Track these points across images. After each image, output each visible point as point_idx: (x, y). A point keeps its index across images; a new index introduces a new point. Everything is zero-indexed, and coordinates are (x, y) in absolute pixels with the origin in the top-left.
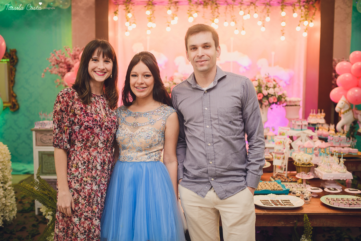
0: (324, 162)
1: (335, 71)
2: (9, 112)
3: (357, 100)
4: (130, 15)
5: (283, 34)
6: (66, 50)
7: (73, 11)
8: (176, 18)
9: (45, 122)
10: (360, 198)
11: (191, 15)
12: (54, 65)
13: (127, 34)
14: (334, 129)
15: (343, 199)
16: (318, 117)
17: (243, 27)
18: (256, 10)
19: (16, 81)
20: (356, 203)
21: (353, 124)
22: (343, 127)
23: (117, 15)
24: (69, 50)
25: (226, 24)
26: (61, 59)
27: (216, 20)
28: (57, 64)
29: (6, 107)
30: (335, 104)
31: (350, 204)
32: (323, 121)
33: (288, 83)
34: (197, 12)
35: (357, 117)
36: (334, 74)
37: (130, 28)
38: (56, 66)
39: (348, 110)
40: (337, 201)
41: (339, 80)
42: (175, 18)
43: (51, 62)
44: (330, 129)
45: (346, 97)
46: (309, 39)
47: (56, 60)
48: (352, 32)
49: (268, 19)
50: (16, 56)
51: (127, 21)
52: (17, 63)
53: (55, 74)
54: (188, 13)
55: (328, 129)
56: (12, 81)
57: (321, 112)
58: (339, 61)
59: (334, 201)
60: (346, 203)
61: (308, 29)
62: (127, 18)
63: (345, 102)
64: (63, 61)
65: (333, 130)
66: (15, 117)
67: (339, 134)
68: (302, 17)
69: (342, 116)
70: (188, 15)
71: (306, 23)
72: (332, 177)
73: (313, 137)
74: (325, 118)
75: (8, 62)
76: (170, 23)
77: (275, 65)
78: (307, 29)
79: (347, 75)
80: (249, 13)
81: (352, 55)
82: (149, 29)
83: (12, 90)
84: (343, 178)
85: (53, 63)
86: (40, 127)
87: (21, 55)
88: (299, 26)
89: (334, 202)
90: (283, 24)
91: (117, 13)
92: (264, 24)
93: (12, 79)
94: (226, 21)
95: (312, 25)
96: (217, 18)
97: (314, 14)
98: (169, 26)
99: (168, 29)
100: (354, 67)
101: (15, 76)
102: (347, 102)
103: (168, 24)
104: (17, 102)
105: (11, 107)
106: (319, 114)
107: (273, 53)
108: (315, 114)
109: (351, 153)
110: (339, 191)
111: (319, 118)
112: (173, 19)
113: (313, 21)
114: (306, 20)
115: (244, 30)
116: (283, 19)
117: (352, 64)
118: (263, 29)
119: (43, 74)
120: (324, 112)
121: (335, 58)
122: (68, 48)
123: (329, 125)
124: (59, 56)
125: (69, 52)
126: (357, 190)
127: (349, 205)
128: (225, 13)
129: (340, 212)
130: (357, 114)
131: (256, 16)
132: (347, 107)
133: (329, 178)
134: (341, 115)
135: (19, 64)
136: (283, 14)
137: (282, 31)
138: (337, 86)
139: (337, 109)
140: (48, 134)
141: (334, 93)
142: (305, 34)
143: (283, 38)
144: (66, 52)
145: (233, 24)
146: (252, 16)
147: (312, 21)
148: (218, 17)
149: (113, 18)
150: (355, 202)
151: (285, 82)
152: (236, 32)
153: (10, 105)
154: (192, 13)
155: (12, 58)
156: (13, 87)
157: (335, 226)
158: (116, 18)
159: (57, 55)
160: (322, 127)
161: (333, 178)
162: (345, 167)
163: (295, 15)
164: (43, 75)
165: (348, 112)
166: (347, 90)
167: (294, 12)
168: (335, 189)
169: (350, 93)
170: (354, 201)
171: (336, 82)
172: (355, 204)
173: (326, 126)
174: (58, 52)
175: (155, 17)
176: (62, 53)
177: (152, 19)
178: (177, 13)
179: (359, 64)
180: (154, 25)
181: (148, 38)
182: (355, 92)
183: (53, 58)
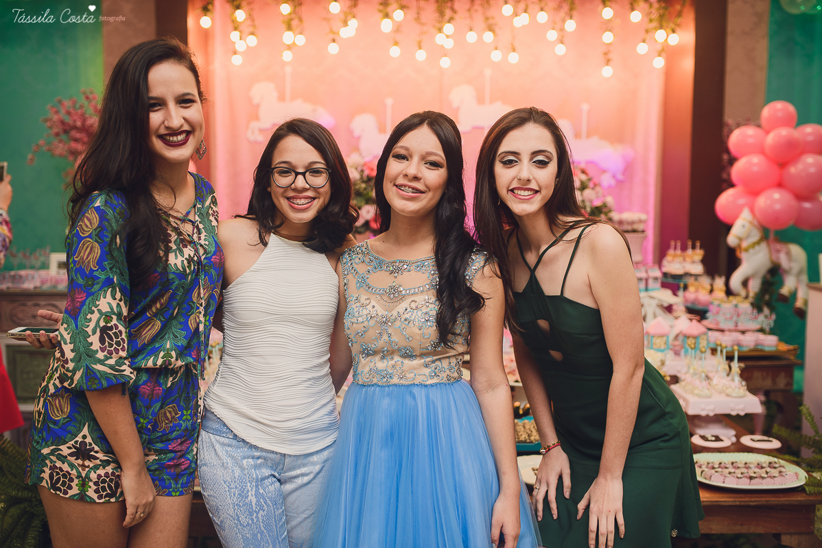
0: (691, 371)
1: (727, 151)
3: (777, 219)
4: (240, 15)
5: (608, 61)
6: (87, 98)
8: (353, 23)
9: (23, 273)
10: (776, 460)
11: (387, 16)
12: (57, 135)
13: (237, 60)
14: (724, 288)
15: (734, 465)
16: (687, 259)
17: (512, 44)
18: (543, 4)
20: (767, 473)
21: (769, 277)
22: (745, 283)
23: (209, 13)
24: (95, 98)
25: (471, 37)
26: (75, 121)
27: (449, 28)
28: (66, 132)
30: (728, 228)
31: (751, 478)
32: (698, 268)
33: (620, 177)
34: (403, 7)
35: (778, 258)
36: (725, 157)
37: (241, 46)
38: (64, 137)
39: (758, 243)
40: (720, 470)
41: (736, 170)
42: (349, 23)
43: (50, 128)
44: (715, 286)
45: (752, 211)
46: (669, 73)
47: (63, 122)
48: (771, 57)
49: (571, 25)
51: (236, 29)
53: (61, 155)
54: (380, 11)
55: (709, 287)
57: (694, 247)
58: (738, 125)
59: (713, 468)
60: (742, 473)
61: (666, 51)
62: (234, 21)
63: (751, 223)
64: (79, 124)
65: (721, 290)
67: (733, 300)
68: (651, 21)
69: (743, 256)
70: (380, 15)
71: (660, 35)
72: (712, 407)
73: (674, 307)
74: (704, 261)
76: (338, 34)
77: (588, 136)
78: (663, 50)
79: (756, 160)
80: (525, 12)
81: (766, 112)
82: (289, 47)
84: (738, 410)
85: (55, 130)
86: (10, 285)
88: (644, 41)
89: (713, 471)
90: (608, 37)
91: (208, 10)
92: (562, 37)
94: (471, 30)
95: (674, 39)
96: (449, 22)
97: (679, 14)
98: (334, 41)
99: (333, 49)
100: (771, 139)
102: (755, 222)
103: (331, 36)
106: (690, 251)
107: (585, 107)
108: (679, 252)
109: (763, 345)
110: (726, 443)
111: (688, 262)
112: (345, 23)
113: (678, 30)
114: (661, 27)
115: (514, 50)
116: (607, 26)
117: (768, 132)
118: (561, 50)
119: (30, 156)
120: (701, 248)
121: (729, 119)
122: (91, 93)
123: (713, 278)
124: (69, 113)
125: (94, 103)
126: (771, 439)
127: (748, 480)
128: (469, 10)
129: (727, 498)
130: (778, 251)
131: (542, 17)
132: (756, 236)
133: (703, 410)
134: (741, 252)
136: (608, 13)
137: (606, 54)
138: (732, 185)
139: (732, 240)
140: (30, 303)
141: (725, 201)
142: (659, 63)
143: (607, 71)
144: (86, 103)
145: (488, 37)
146: (533, 19)
147: (674, 31)
148: (451, 21)
149: (199, 22)
150: (764, 470)
151: (614, 176)
152: (496, 56)
154: (389, 9)
157: (713, 532)
158: (206, 22)
159: (63, 112)
160: (696, 284)
161: (713, 411)
162: (744, 383)
163: (636, 16)
164: (32, 160)
165: (757, 248)
166: (755, 193)
167: (633, 9)
168: (718, 439)
169: (762, 201)
170: (762, 468)
171: (729, 175)
172: (763, 478)
173: (705, 281)
174: (67, 103)
175: (300, 20)
176: (78, 106)
177: (295, 23)
178: (355, 10)
179: (784, 132)
180: (301, 40)
181: (288, 70)
182: (774, 200)
183: (55, 118)
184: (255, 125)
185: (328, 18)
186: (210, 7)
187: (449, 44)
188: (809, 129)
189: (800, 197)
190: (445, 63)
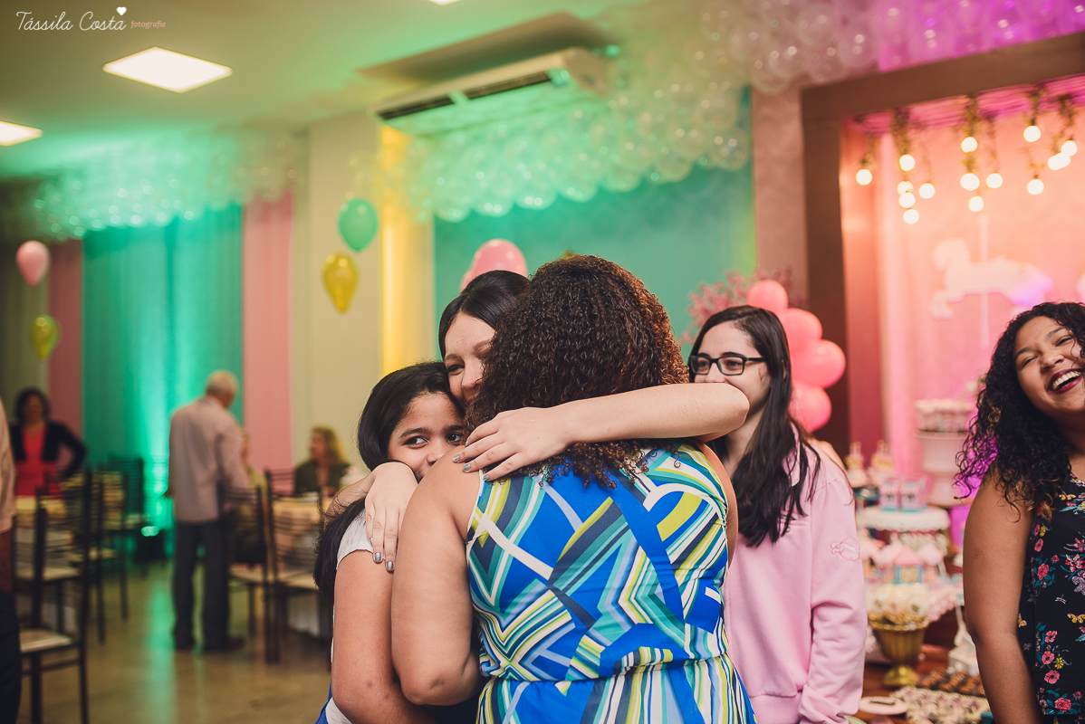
4: (907, 162)
7: (758, 171)
8: (1069, 148)
13: (911, 217)
23: (869, 165)
24: (739, 280)
42: (1062, 148)
51: (904, 180)
76: (1044, 166)
82: (978, 192)
91: (868, 162)
98: (1036, 177)
99: (1036, 187)
103: (1034, 170)
112: (1056, 150)
122: (736, 275)
124: (710, 300)
125: (737, 286)
144: (730, 287)
149: (854, 178)
158: (864, 177)
159: (706, 298)
175: (993, 153)
177: (981, 160)
178: (1069, 132)
180: (995, 181)
181: (984, 221)
183: (697, 306)
184: (940, 296)
185: (1027, 149)
186: (869, 158)
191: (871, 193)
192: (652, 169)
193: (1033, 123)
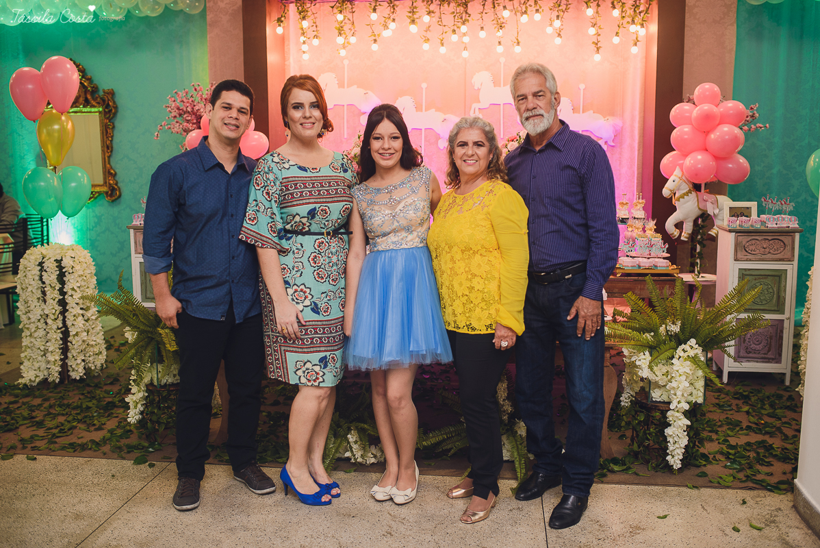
2: (104, 201)
3: (696, 175)
4: (305, 24)
5: (598, 49)
6: (196, 90)
7: (209, 17)
8: (393, 26)
11: (413, 22)
12: (175, 117)
13: (305, 57)
19: (115, 146)
21: (699, 221)
23: (282, 24)
24: (201, 89)
26: (187, 107)
27: (464, 29)
28: (181, 115)
29: (100, 193)
32: (641, 214)
33: (611, 143)
34: (429, 13)
35: (706, 207)
38: (179, 119)
39: (687, 194)
42: (389, 26)
43: (170, 112)
47: (178, 109)
50: (114, 102)
52: (115, 114)
54: (409, 18)
56: (108, 148)
62: (301, 29)
63: (681, 179)
64: (189, 109)
66: (115, 210)
69: (677, 204)
70: (409, 21)
71: (633, 29)
75: (100, 112)
76: (379, 36)
78: (637, 40)
79: (687, 129)
80: (526, 13)
81: (697, 91)
82: (344, 47)
83: (109, 163)
85: (174, 114)
87: (122, 100)
88: (617, 35)
90: (592, 31)
91: (282, 22)
93: (108, 142)
94: (482, 29)
95: (643, 32)
96: (464, 23)
98: (375, 41)
99: (376, 47)
100: (696, 112)
101: (112, 137)
102: (684, 178)
103: (374, 38)
104: (116, 184)
105: (107, 193)
109: (656, 266)
112: (386, 27)
113: (645, 24)
114: (633, 22)
115: (518, 44)
117: (695, 107)
118: (558, 41)
119: (155, 134)
122: (199, 85)
124: (183, 101)
125: (200, 93)
128: (481, 13)
130: (706, 201)
131: (537, 17)
132: (685, 188)
134: (675, 202)
135: (119, 115)
136: (590, 12)
137: (595, 43)
142: (636, 50)
143: (597, 57)
144: (194, 93)
147: (642, 26)
148: (466, 23)
149: (273, 31)
151: (606, 143)
152: (500, 50)
153: (105, 189)
154: (417, 16)
155: (108, 105)
156: (109, 157)
158: (280, 30)
159: (178, 100)
163: (616, 13)
164: (157, 136)
165: (686, 197)
166: (686, 156)
167: (614, 8)
169: (688, 161)
174: (182, 94)
175: (353, 23)
176: (189, 96)
177: (346, 28)
178: (393, 17)
179: (706, 107)
180: (353, 40)
182: (697, 160)
183: (173, 105)
186: (283, 19)
187: (466, 39)
188: (730, 104)
189: (717, 158)
190: (465, 54)
191: (282, 40)
192: (137, 7)
193: (375, 10)
